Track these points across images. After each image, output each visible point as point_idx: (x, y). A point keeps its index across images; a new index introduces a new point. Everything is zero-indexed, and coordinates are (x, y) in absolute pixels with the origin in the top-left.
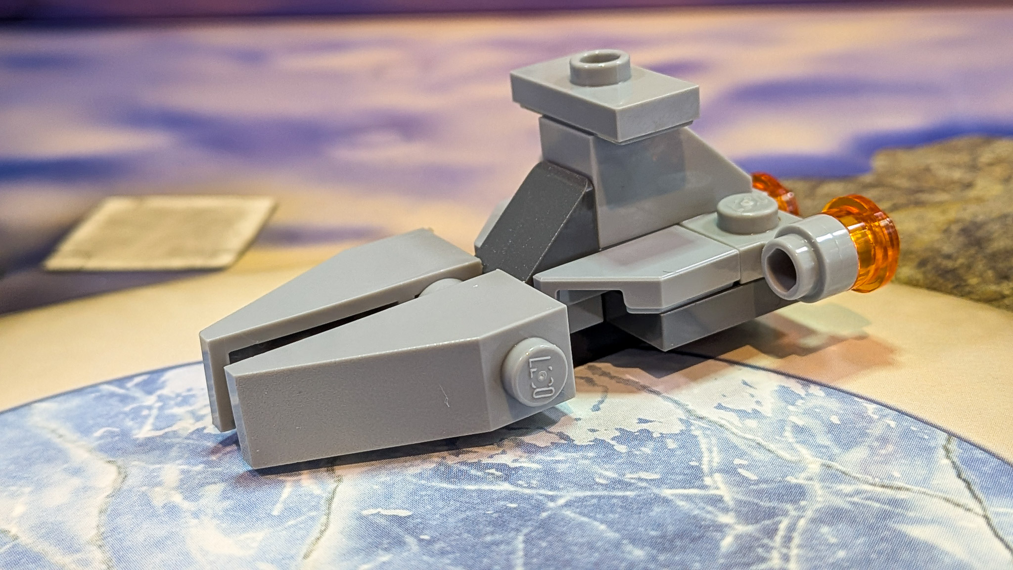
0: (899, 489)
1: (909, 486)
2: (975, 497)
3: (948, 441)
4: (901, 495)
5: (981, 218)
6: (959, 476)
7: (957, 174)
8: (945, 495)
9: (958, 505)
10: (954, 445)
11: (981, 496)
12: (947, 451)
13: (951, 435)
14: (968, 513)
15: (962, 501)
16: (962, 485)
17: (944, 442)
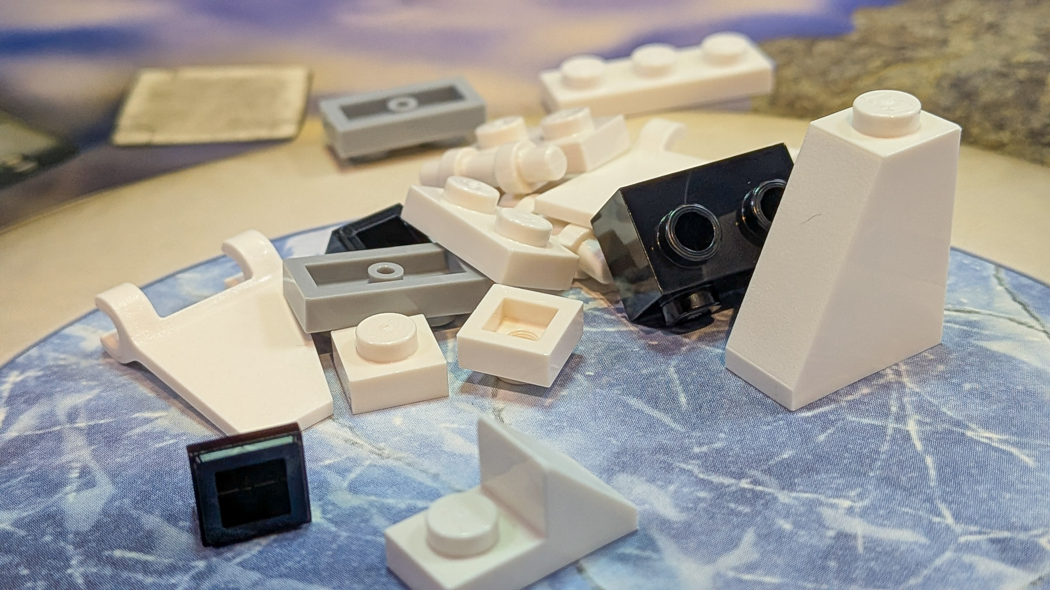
0: (970, 312)
1: (976, 310)
2: (1033, 317)
3: (997, 270)
4: (973, 317)
5: (964, 73)
6: (1014, 299)
7: (931, 32)
8: (1007, 316)
9: (1021, 323)
10: (1002, 274)
11: (1037, 315)
12: (998, 278)
13: (998, 266)
14: (1030, 330)
15: (1023, 320)
16: (1019, 307)
17: (994, 272)
